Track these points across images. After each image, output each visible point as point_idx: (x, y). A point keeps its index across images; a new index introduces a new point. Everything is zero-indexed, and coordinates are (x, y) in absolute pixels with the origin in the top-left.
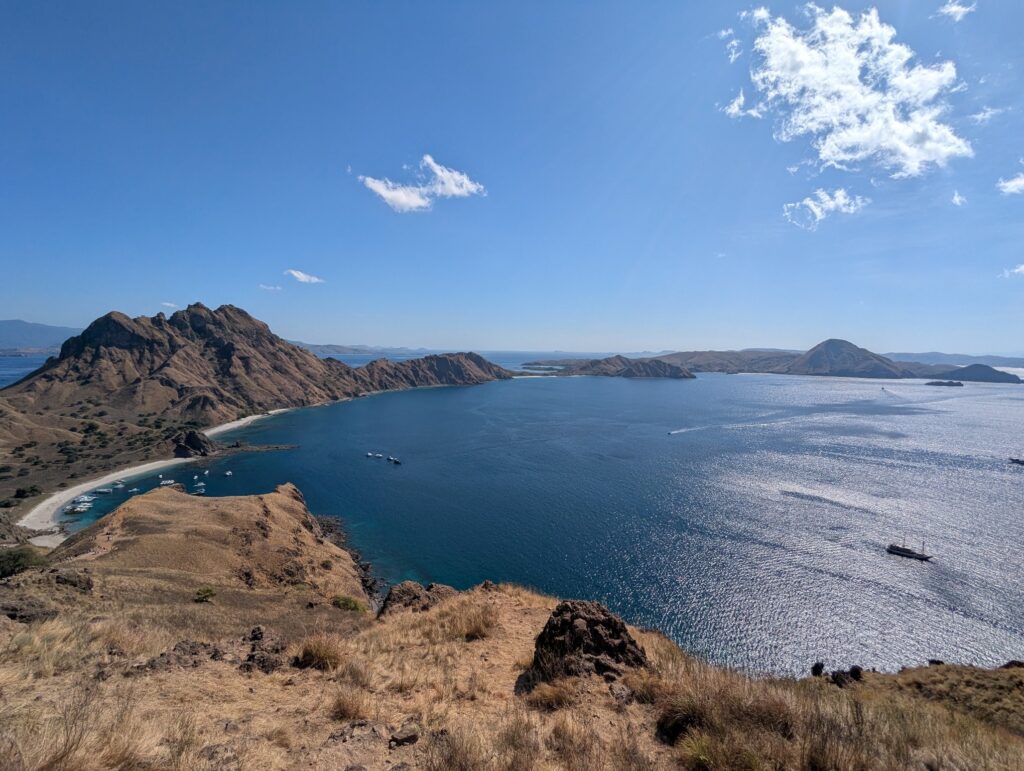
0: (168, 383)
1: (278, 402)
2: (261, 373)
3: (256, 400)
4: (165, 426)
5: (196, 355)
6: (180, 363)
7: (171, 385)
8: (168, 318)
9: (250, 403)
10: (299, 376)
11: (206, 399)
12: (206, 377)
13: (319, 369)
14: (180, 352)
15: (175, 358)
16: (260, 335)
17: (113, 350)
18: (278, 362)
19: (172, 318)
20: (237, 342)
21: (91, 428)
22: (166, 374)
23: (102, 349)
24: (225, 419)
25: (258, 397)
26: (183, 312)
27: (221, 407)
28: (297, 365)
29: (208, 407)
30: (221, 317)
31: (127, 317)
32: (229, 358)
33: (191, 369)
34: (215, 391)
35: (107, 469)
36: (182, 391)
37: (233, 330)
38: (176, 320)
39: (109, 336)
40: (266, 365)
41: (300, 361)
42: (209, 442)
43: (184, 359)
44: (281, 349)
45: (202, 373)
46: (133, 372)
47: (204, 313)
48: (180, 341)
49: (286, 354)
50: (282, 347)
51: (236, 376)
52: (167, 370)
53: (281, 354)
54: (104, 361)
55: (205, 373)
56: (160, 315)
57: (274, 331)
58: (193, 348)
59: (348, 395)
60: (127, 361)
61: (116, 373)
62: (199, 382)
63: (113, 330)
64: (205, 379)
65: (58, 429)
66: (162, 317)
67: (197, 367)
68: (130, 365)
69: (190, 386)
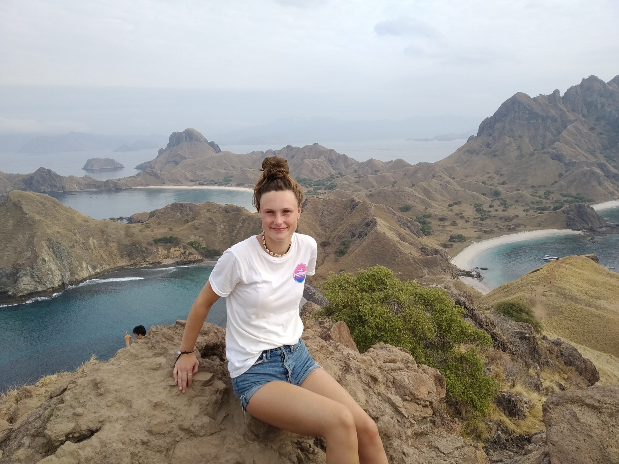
0: (558, 157)
4: (553, 198)
5: (585, 130)
6: (569, 138)
7: (559, 160)
8: (562, 95)
11: (593, 173)
12: (593, 153)
14: (570, 127)
15: (564, 133)
17: (515, 126)
19: (566, 94)
21: (496, 194)
22: (556, 149)
26: (576, 87)
27: (607, 184)
29: (595, 184)
30: (614, 87)
31: (528, 97)
34: (601, 166)
36: (569, 165)
38: (569, 96)
39: (513, 115)
42: (597, 216)
43: (574, 135)
45: (589, 148)
46: (528, 147)
47: (597, 86)
48: (571, 117)
52: (557, 145)
55: (592, 148)
56: (557, 92)
58: (581, 123)
60: (525, 137)
61: (515, 148)
62: (585, 157)
63: (517, 109)
64: (591, 154)
65: (474, 193)
66: (557, 95)
67: (585, 141)
68: (527, 140)
69: (577, 161)
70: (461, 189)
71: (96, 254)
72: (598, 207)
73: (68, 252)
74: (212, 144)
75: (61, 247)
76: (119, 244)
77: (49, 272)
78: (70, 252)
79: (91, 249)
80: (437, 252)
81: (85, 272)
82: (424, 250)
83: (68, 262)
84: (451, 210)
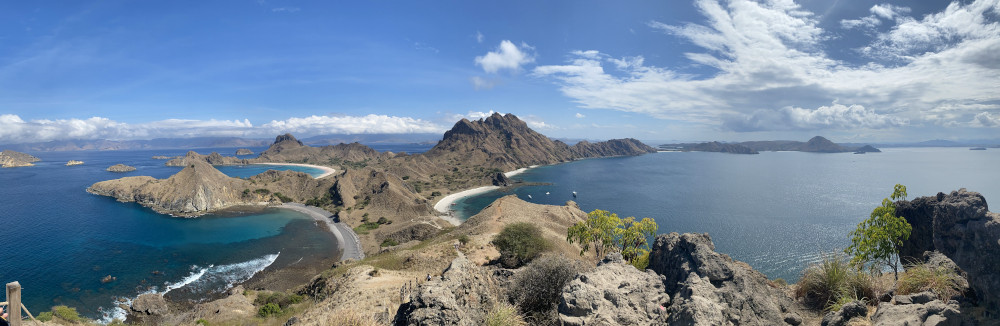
0: (485, 151)
1: (534, 162)
2: (525, 147)
4: (485, 171)
5: (495, 137)
6: (489, 142)
9: (520, 162)
10: (544, 149)
11: (502, 159)
13: (552, 146)
14: (489, 136)
15: (487, 140)
16: (523, 128)
17: (463, 135)
18: (533, 142)
20: (513, 131)
21: (456, 170)
22: (484, 147)
23: (459, 136)
24: (510, 169)
25: (523, 160)
26: (490, 117)
28: (541, 143)
29: (504, 163)
30: (505, 119)
31: (468, 121)
32: (511, 140)
33: (493, 143)
34: (505, 155)
35: (466, 188)
36: (490, 155)
37: (511, 126)
38: (487, 121)
39: (461, 129)
40: (526, 143)
41: (542, 141)
42: (507, 179)
43: (491, 140)
44: (533, 136)
45: (499, 147)
46: (470, 147)
47: (499, 118)
48: (489, 131)
49: (536, 138)
50: (534, 134)
51: (514, 148)
52: (485, 145)
53: (534, 139)
54: (460, 141)
56: (481, 119)
57: (529, 126)
58: (494, 134)
59: (568, 159)
61: (464, 147)
62: (497, 151)
63: (464, 127)
65: (445, 170)
66: (482, 121)
67: (497, 144)
68: (469, 143)
69: (494, 153)
72: (508, 175)
74: (299, 142)
80: (425, 201)
82: (417, 201)
84: (432, 179)
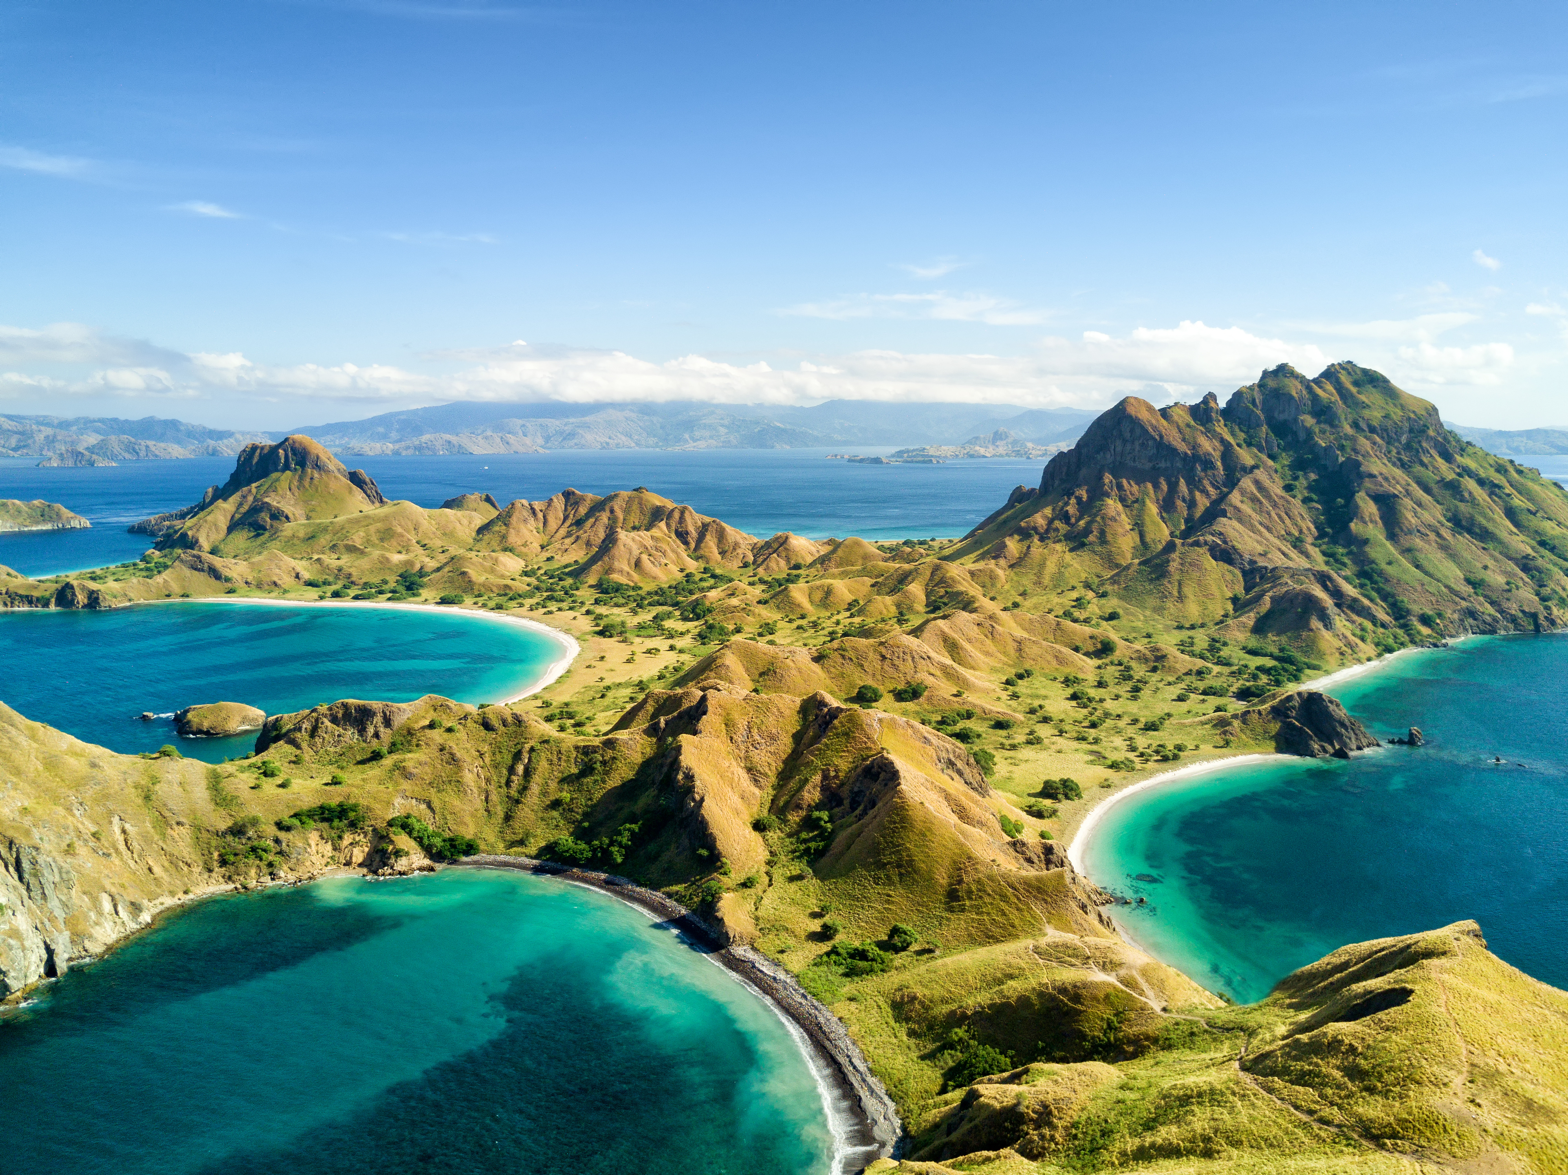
0: (1227, 554)
1: (1468, 616)
2: (1423, 535)
3: (1415, 608)
6: (1247, 508)
7: (1231, 561)
8: (1222, 404)
10: (1522, 544)
11: (1309, 598)
12: (1297, 544)
14: (1247, 483)
15: (1235, 497)
16: (1418, 435)
18: (1462, 506)
19: (1229, 403)
20: (1366, 455)
21: (1104, 647)
22: (1221, 534)
23: (1108, 478)
26: (1251, 388)
28: (1511, 513)
29: (1315, 623)
30: (1327, 393)
31: (1150, 409)
32: (1350, 496)
33: (1268, 523)
36: (1254, 574)
37: (1355, 425)
38: (1238, 409)
39: (1119, 449)
41: (1518, 501)
43: (1254, 500)
44: (1467, 471)
45: (1289, 534)
46: (1159, 528)
49: (1481, 482)
50: (1472, 465)
51: (1366, 542)
52: (1223, 525)
54: (1110, 502)
55: (1296, 534)
57: (1449, 421)
58: (1267, 471)
60: (1148, 502)
61: (1128, 527)
62: (1284, 554)
63: (1127, 435)
64: (1295, 547)
65: (1057, 646)
66: (1212, 404)
67: (1280, 517)
69: (1270, 566)
70: (1026, 635)
71: (132, 863)
73: (60, 873)
74: (357, 479)
75: (41, 859)
76: (197, 828)
77: (12, 942)
78: (68, 872)
79: (117, 850)
80: (1048, 849)
81: (108, 925)
82: (1020, 848)
83: (60, 900)
84: (1015, 696)
